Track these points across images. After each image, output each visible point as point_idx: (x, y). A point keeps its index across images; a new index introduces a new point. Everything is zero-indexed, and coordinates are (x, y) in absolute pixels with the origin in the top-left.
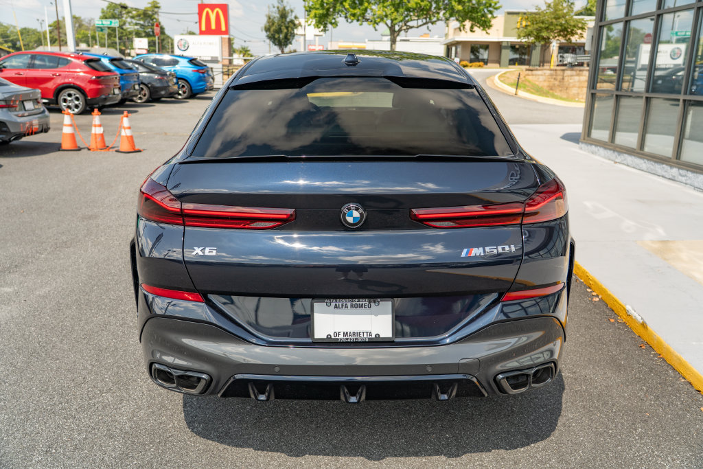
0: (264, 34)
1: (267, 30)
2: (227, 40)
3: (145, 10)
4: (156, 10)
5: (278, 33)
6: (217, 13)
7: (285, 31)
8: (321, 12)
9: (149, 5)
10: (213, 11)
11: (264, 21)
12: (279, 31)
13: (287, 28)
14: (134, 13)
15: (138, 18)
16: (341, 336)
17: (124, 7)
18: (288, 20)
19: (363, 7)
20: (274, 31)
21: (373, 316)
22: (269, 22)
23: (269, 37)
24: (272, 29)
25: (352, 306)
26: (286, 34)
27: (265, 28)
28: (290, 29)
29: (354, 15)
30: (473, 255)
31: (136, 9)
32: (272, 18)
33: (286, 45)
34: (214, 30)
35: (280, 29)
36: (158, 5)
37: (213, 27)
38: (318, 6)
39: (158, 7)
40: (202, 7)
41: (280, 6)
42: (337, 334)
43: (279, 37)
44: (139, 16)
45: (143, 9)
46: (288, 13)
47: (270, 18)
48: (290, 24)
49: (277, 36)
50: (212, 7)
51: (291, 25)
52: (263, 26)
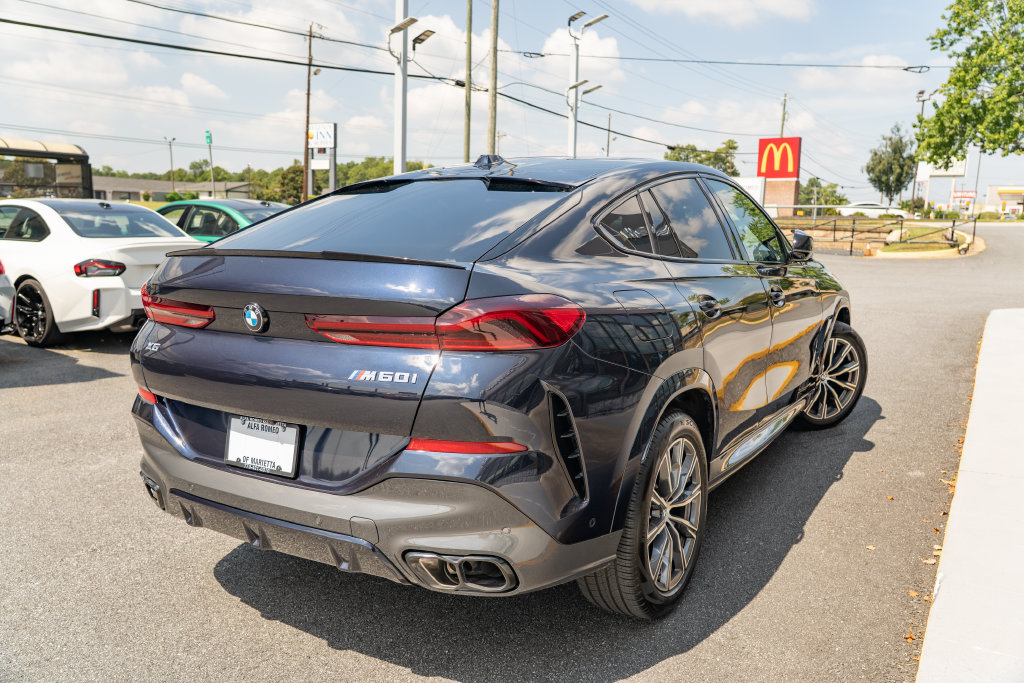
0: (866, 176)
1: (870, 170)
2: (794, 184)
3: (716, 153)
4: (731, 151)
5: (887, 175)
6: (785, 149)
7: (898, 170)
8: (938, 140)
9: (724, 146)
10: (778, 149)
11: (866, 159)
12: (889, 171)
13: (902, 167)
14: (704, 156)
15: (707, 163)
16: (249, 462)
17: (694, 150)
18: (905, 155)
19: (1012, 130)
20: (880, 171)
21: (279, 443)
22: (873, 160)
23: (872, 181)
24: (877, 170)
25: (262, 428)
26: (900, 175)
27: (868, 167)
28: (906, 168)
29: (994, 142)
30: (362, 378)
31: (705, 152)
32: (879, 153)
33: (898, 190)
34: (777, 172)
35: (891, 168)
36: (735, 145)
37: (777, 167)
38: (934, 133)
39: (735, 148)
40: (763, 143)
41: (894, 136)
42: (246, 459)
43: (888, 179)
44: (709, 159)
45: (714, 151)
46: (906, 145)
47: (876, 154)
48: (907, 161)
49: (884, 179)
50: (778, 142)
51: (909, 162)
52: (865, 164)
